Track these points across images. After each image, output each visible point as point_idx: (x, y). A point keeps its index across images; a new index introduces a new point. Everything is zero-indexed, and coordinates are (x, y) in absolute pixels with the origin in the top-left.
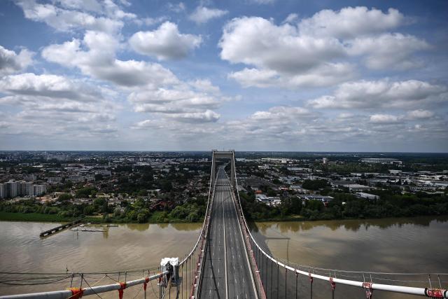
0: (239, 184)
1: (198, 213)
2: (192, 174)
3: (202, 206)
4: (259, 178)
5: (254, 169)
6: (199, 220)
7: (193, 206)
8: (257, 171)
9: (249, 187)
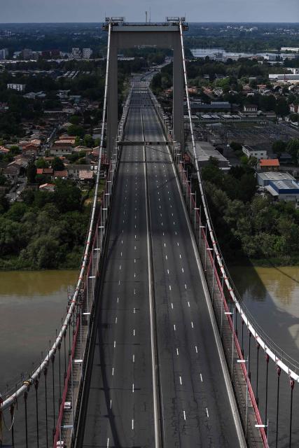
0: (202, 137)
1: (61, 237)
2: (37, 104)
3: (76, 214)
4: (272, 115)
5: (254, 85)
6: (63, 259)
7: (42, 215)
8: (263, 91)
9: (237, 147)
